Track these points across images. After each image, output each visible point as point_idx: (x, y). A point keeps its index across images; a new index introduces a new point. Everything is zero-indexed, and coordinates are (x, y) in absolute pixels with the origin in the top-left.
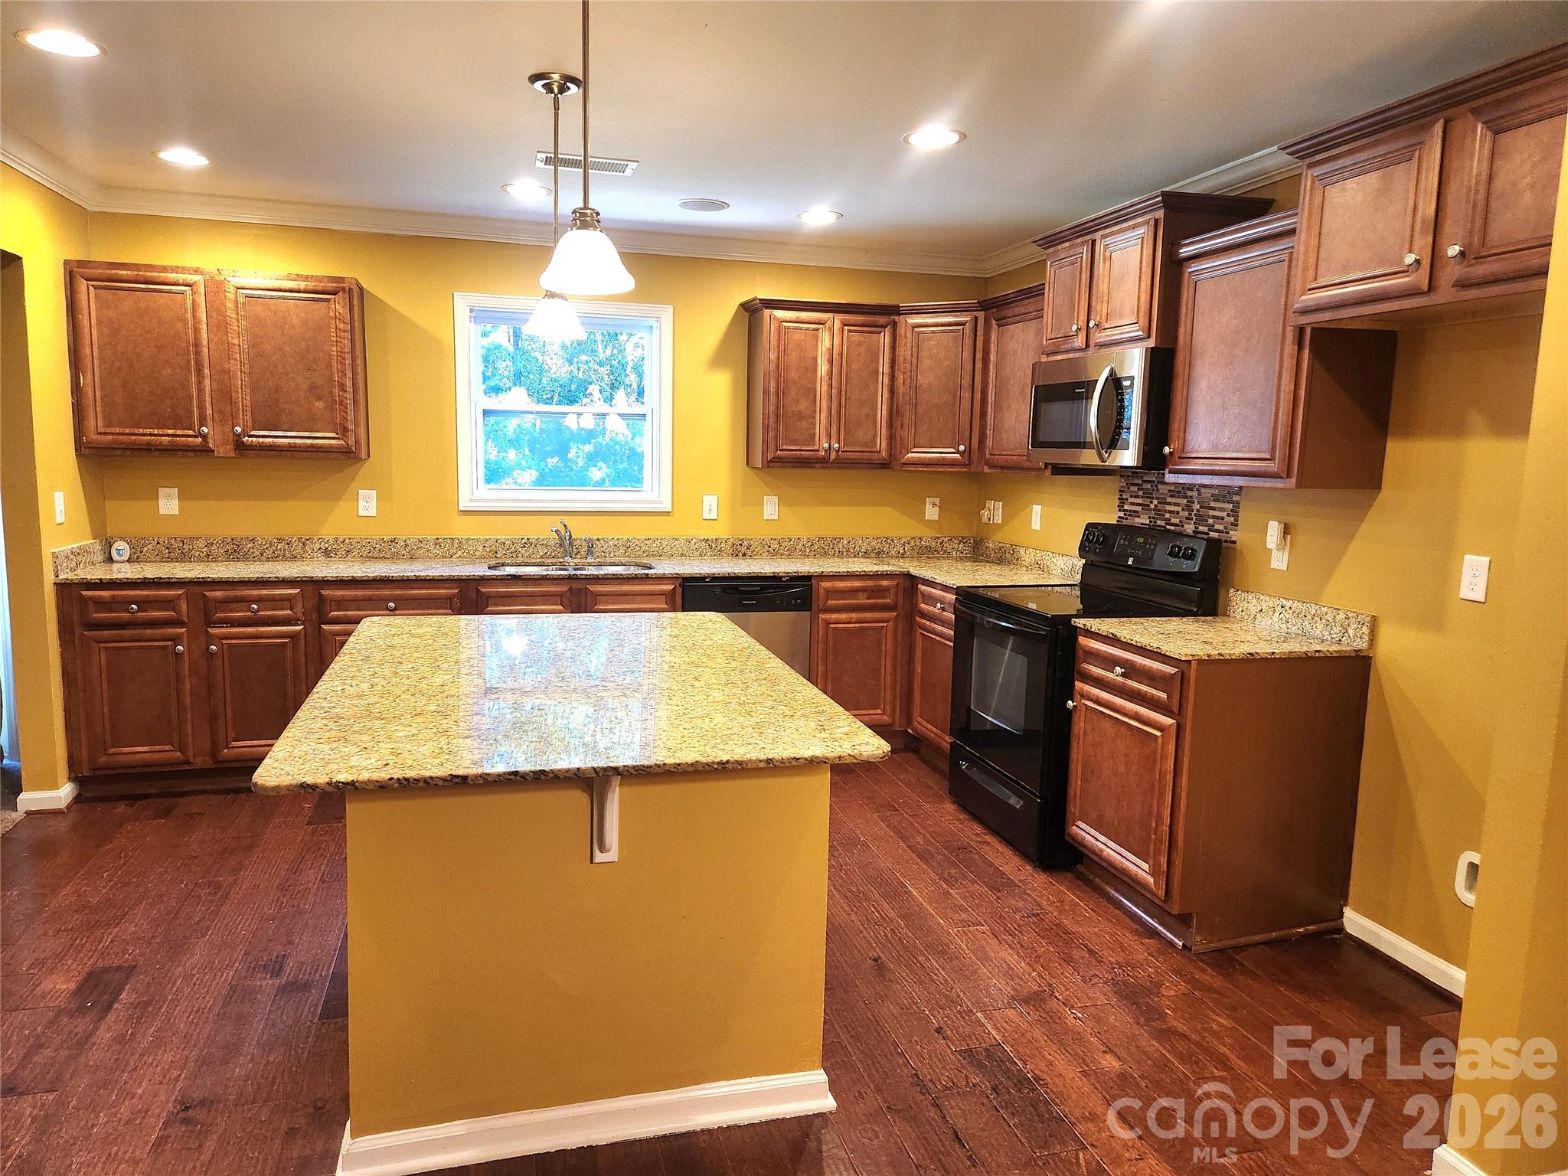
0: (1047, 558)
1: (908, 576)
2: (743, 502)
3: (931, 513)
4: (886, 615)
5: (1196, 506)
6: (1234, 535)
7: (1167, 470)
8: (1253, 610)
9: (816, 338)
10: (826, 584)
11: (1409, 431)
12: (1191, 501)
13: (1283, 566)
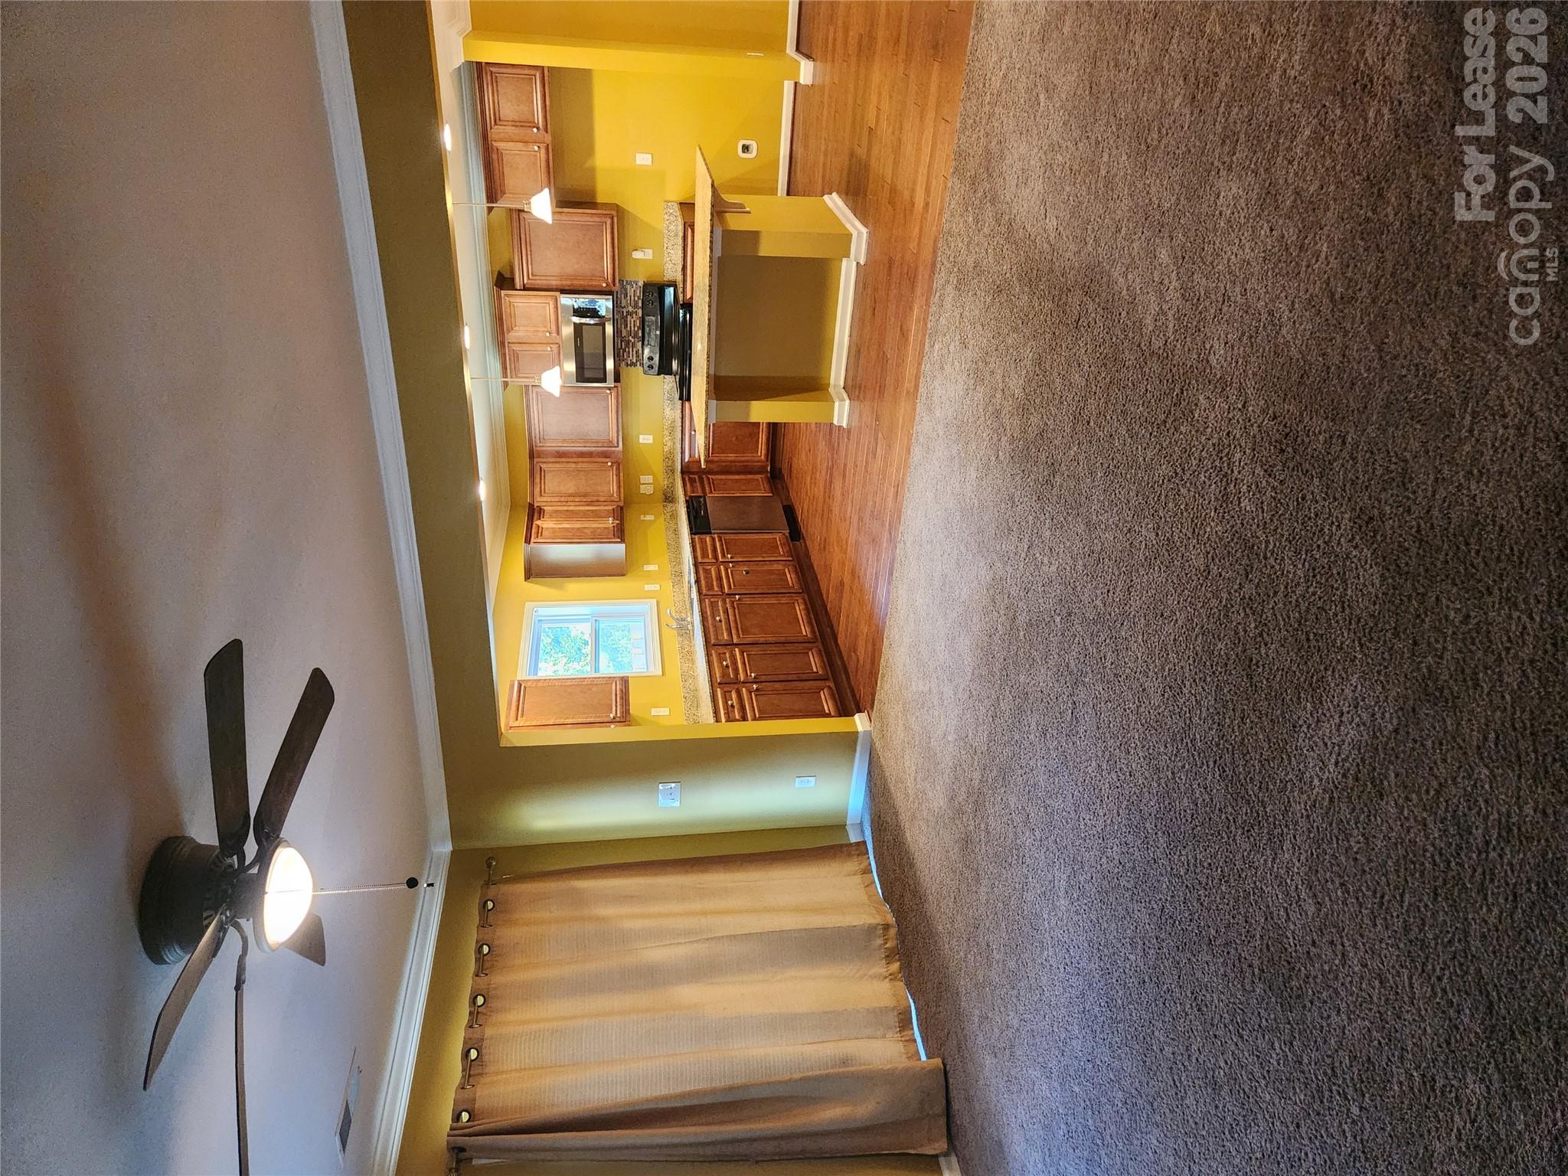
0: (667, 424)
1: (682, 472)
2: (649, 577)
3: (649, 517)
4: (705, 479)
5: (630, 309)
6: (641, 284)
7: (613, 289)
8: (671, 265)
9: (547, 528)
10: (689, 494)
11: (593, 193)
12: (628, 312)
13: (651, 251)
